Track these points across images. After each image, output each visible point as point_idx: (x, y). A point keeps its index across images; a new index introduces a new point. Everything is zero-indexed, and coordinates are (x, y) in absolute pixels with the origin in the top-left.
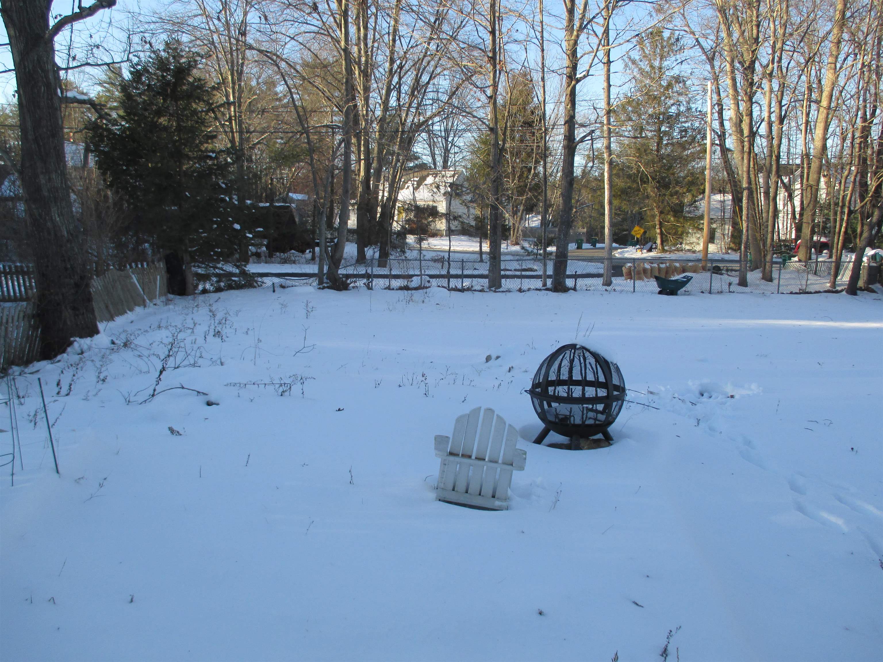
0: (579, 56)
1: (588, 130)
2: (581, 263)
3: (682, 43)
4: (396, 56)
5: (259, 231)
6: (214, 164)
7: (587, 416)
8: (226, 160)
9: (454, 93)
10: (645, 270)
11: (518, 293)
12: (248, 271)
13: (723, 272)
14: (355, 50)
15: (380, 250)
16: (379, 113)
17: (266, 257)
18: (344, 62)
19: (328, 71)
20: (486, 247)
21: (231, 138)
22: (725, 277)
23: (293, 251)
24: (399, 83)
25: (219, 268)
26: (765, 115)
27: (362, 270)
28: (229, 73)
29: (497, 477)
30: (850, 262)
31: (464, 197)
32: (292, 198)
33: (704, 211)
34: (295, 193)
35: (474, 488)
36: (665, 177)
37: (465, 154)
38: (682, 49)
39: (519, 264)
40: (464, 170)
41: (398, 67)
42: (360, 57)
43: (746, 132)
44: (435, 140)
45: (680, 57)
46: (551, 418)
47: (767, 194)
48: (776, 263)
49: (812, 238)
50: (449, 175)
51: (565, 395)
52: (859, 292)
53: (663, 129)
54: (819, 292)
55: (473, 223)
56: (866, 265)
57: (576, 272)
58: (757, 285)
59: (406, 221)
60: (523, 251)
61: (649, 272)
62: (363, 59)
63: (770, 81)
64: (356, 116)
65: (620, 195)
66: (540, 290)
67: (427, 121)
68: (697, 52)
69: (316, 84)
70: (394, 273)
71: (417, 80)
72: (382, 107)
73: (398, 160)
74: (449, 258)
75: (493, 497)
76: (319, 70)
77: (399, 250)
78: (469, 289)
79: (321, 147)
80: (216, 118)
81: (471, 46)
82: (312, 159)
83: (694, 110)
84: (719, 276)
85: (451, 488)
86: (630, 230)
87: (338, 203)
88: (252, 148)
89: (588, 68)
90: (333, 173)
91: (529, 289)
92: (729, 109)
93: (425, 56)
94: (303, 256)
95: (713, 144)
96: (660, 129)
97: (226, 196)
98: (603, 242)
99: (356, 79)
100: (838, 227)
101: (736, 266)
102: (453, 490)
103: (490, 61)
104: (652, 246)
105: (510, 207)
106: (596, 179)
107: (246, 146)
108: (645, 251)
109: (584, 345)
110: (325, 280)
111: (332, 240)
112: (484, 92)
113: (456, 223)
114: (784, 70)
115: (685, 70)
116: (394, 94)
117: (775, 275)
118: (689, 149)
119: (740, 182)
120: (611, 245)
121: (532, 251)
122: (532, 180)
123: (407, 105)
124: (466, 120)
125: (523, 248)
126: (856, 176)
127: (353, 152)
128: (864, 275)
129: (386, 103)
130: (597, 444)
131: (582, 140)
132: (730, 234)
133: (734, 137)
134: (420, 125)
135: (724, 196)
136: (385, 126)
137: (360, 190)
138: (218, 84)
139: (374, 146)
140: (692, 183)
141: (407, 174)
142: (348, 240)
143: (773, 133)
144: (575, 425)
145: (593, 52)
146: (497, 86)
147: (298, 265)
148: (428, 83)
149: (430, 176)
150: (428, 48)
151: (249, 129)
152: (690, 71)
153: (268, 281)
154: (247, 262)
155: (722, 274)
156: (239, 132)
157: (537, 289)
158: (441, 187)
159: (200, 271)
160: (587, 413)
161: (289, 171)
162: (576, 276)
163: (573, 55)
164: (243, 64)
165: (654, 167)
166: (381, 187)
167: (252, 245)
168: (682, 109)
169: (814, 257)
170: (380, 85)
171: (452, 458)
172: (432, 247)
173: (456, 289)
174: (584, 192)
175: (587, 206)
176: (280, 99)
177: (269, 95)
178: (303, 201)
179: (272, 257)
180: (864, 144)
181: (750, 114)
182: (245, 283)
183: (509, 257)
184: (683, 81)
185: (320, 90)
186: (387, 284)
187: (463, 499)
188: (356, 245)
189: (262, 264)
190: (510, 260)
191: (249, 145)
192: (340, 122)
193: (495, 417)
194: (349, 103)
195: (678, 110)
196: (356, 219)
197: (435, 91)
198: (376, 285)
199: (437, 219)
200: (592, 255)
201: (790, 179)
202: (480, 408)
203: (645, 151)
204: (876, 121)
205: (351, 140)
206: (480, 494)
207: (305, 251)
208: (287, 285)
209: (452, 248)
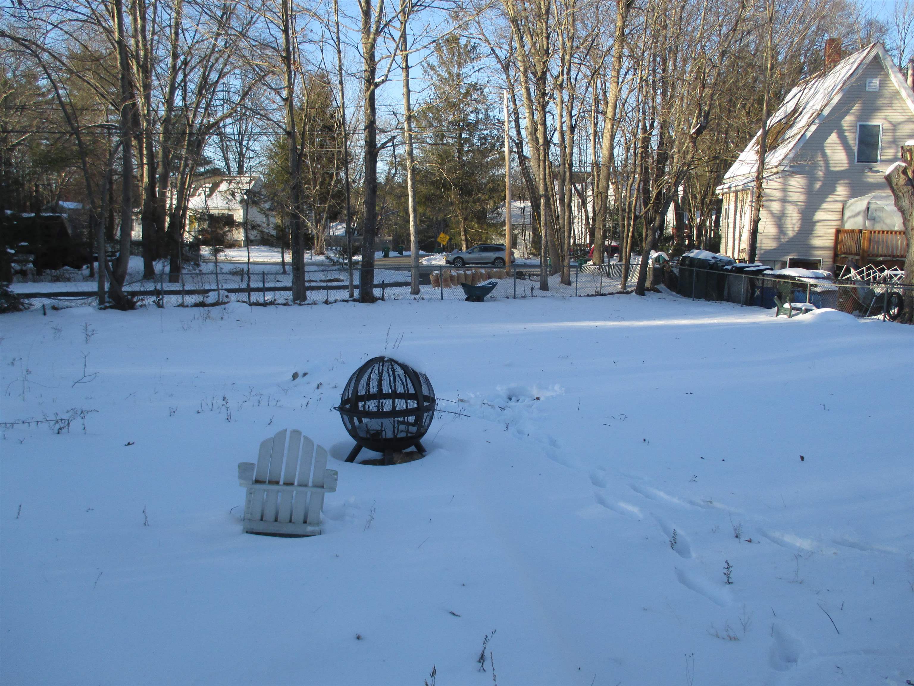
0: (377, 59)
1: (389, 136)
2: (388, 272)
3: (478, 51)
4: (179, 50)
5: (23, 246)
7: (398, 429)
9: (246, 93)
10: (452, 278)
11: (325, 305)
12: (11, 292)
13: (526, 277)
14: (131, 42)
15: (171, 264)
16: (162, 112)
17: (33, 275)
18: (118, 56)
19: (101, 64)
20: (288, 258)
22: (528, 281)
23: (67, 267)
24: (184, 80)
26: (558, 124)
27: (150, 286)
29: (308, 501)
30: (637, 264)
31: (263, 205)
32: (63, 207)
33: (505, 218)
34: (66, 201)
35: (284, 515)
36: (467, 184)
37: (261, 159)
38: (478, 57)
39: (324, 275)
40: (261, 176)
41: (183, 63)
42: (137, 51)
43: (541, 141)
44: (228, 143)
45: (477, 64)
46: (362, 434)
47: (562, 200)
48: (574, 267)
49: (604, 242)
50: (244, 182)
51: (376, 409)
52: (646, 292)
53: (463, 136)
54: (612, 294)
55: (273, 233)
56: (651, 266)
57: (383, 281)
58: (558, 289)
59: (199, 231)
60: (328, 260)
61: (456, 279)
62: (142, 53)
63: (561, 92)
64: (136, 115)
65: (424, 202)
66: (347, 301)
67: (217, 123)
68: (492, 61)
69: (87, 79)
70: (187, 288)
71: (205, 78)
72: (166, 107)
73: (186, 165)
74: (248, 271)
75: (305, 522)
76: (89, 63)
77: (192, 263)
78: (272, 303)
79: (95, 149)
81: (263, 44)
82: (84, 163)
83: (492, 118)
84: (522, 281)
85: (259, 518)
86: (436, 237)
87: (119, 212)
88: (12, 149)
89: (386, 73)
90: (111, 179)
91: (336, 301)
92: (525, 118)
93: (212, 53)
94: (80, 272)
95: (511, 152)
96: (460, 136)
98: (409, 250)
99: (134, 75)
100: (626, 231)
101: (537, 271)
102: (262, 520)
103: (283, 60)
105: (312, 215)
106: (399, 186)
107: (3, 148)
109: (391, 357)
110: (107, 299)
111: (113, 254)
112: (279, 93)
113: (255, 232)
114: (573, 82)
115: (482, 78)
116: (178, 93)
117: (573, 279)
118: (489, 156)
119: (537, 189)
120: (417, 253)
121: (337, 261)
122: (335, 186)
123: (194, 105)
124: (260, 123)
125: (328, 258)
126: (639, 184)
127: (134, 155)
128: (650, 275)
129: (170, 102)
130: (410, 457)
131: (383, 146)
132: (531, 240)
133: (530, 145)
134: (210, 126)
135: (523, 202)
136: (171, 127)
137: (144, 197)
139: (158, 149)
140: (493, 190)
141: (198, 180)
142: (132, 254)
143: (566, 142)
144: (386, 440)
145: (390, 56)
146: (293, 88)
147: (74, 283)
148: (217, 82)
149: (225, 182)
150: (215, 45)
151: (6, 128)
152: (486, 80)
153: (37, 303)
154: (10, 281)
155: (525, 279)
157: (344, 301)
158: (236, 194)
160: (398, 426)
161: (58, 176)
162: (383, 286)
163: (371, 59)
165: (456, 174)
166: (168, 194)
167: (15, 261)
168: (481, 116)
169: (606, 260)
170: (162, 82)
171: (258, 486)
172: (229, 258)
173: (258, 304)
174: (388, 199)
175: (392, 213)
176: (43, 95)
177: (30, 89)
178: (76, 210)
179: (41, 275)
180: (645, 154)
181: (544, 124)
182: (8, 306)
183: (313, 268)
184: (481, 89)
185: (92, 86)
186: (180, 301)
187: (272, 529)
188: (142, 259)
189: (29, 283)
190: (315, 271)
191: (6, 146)
192: (117, 122)
193: (302, 439)
194: (125, 101)
195: (477, 117)
196: (141, 230)
197: (226, 91)
198: (167, 303)
199: (234, 229)
200: (399, 263)
201: (582, 186)
202: (286, 430)
203: (447, 157)
204: (654, 132)
205: (131, 141)
206: (290, 521)
207: (82, 267)
208: (60, 307)
209: (251, 260)
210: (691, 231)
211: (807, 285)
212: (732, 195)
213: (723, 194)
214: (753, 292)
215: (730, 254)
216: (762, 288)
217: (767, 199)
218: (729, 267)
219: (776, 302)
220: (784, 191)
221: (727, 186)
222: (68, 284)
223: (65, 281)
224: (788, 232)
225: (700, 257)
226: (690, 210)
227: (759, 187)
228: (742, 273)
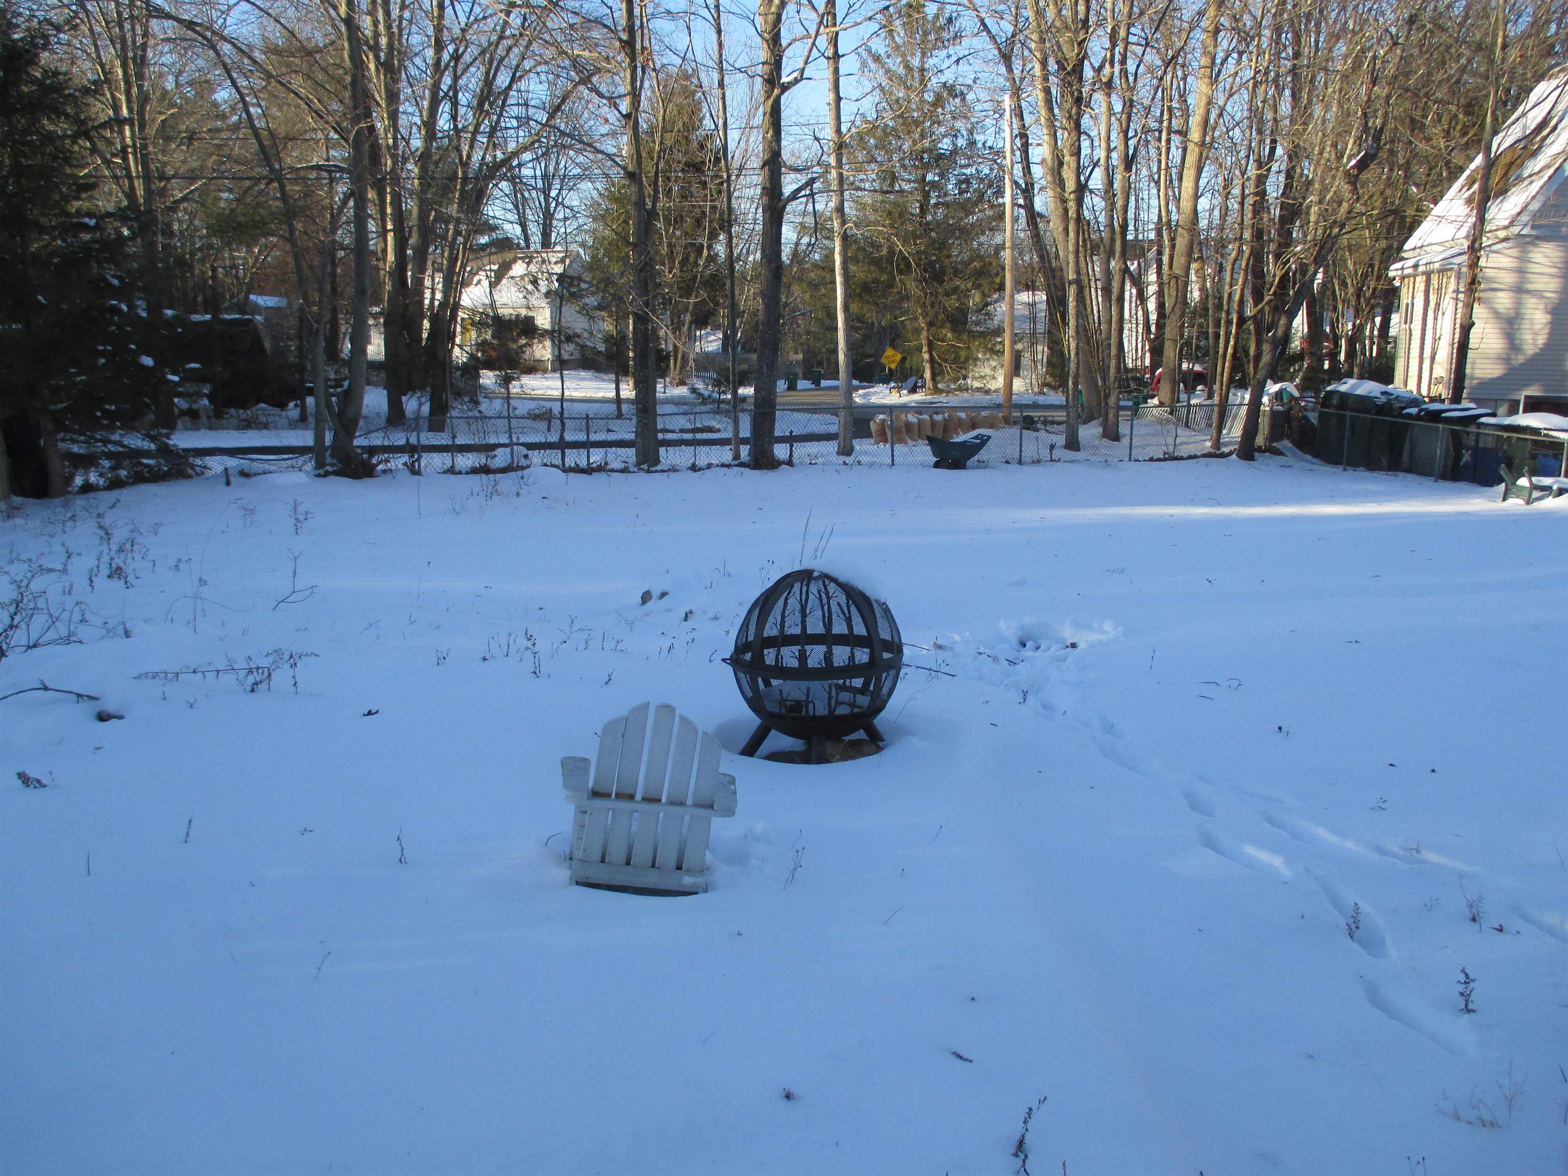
0: (784, 43)
1: (803, 179)
2: (796, 415)
3: (958, 25)
4: (446, 36)
5: (192, 369)
6: (93, 241)
7: (836, 700)
8: (118, 231)
9: (558, 108)
10: (908, 426)
11: (691, 473)
12: (174, 445)
13: (1039, 426)
14: (366, 23)
15: (432, 401)
16: (417, 143)
17: (209, 417)
18: (346, 45)
19: (317, 62)
20: (628, 391)
21: (127, 190)
22: (1042, 434)
23: (263, 405)
24: (454, 87)
25: (115, 443)
26: (1100, 154)
27: (398, 438)
28: (118, 63)
29: (685, 830)
30: (1241, 405)
31: (587, 300)
32: (256, 305)
33: (1002, 322)
34: (261, 294)
35: (642, 854)
36: (934, 262)
37: (581, 221)
38: (958, 37)
39: (689, 421)
40: (582, 252)
41: (452, 57)
42: (377, 35)
43: (1070, 185)
44: (526, 194)
45: (956, 50)
46: (772, 707)
47: (1107, 290)
48: (1125, 408)
49: (1180, 365)
50: (553, 260)
51: (795, 663)
52: (1257, 455)
53: (929, 177)
54: (1194, 457)
55: (601, 347)
56: (1268, 409)
57: (791, 432)
58: (1096, 448)
59: (477, 344)
60: (694, 395)
61: (916, 428)
62: (384, 41)
63: (1109, 95)
64: (375, 148)
65: (860, 295)
66: (728, 466)
67: (506, 161)
68: (982, 42)
69: (294, 87)
70: (460, 441)
71: (489, 82)
72: (423, 132)
73: (458, 233)
74: (562, 413)
75: (679, 868)
76: (297, 61)
77: (466, 399)
78: (602, 468)
79: (308, 208)
80: (94, 150)
81: (589, 21)
82: (292, 230)
83: (980, 145)
84: (1033, 434)
85: (599, 859)
86: (878, 355)
87: (347, 313)
88: (173, 208)
89: (802, 65)
90: (333, 256)
91: (709, 466)
92: (1039, 145)
93: (501, 38)
94: (284, 414)
95: (1015, 204)
96: (924, 178)
97: (121, 301)
98: (835, 375)
99: (370, 81)
100: (1221, 345)
101: (1061, 415)
102: (603, 861)
103: (623, 48)
104: (916, 382)
105: (667, 317)
106: (816, 266)
107: (159, 205)
108: (905, 392)
109: (825, 571)
110: (329, 460)
111: (338, 383)
112: (616, 106)
113: (570, 347)
114: (1131, 79)
115: (965, 73)
116: (445, 107)
117: (1124, 429)
118: (973, 213)
119: (1062, 270)
120: (849, 383)
121: (710, 396)
122: (705, 267)
123: (471, 128)
124: (581, 159)
125: (694, 390)
126: (1249, 260)
127: (371, 216)
128: (1264, 424)
129: (430, 125)
130: (856, 751)
131: (794, 196)
132: (1045, 360)
133: (1050, 193)
134: (497, 166)
135: (1034, 295)
136: (432, 167)
137: (388, 287)
138: (95, 82)
139: (411, 205)
140: (980, 273)
141: (477, 258)
142: (369, 383)
143: (1115, 186)
144: (815, 719)
145: (808, 36)
146: (640, 95)
147: (275, 432)
148: (509, 87)
149: (520, 262)
150: (506, 23)
151: (164, 172)
152: (972, 77)
153: (216, 464)
154: (172, 427)
155: (1037, 430)
156: (144, 178)
157: (723, 465)
158: (540, 282)
159: (75, 449)
160: (837, 695)
161: (247, 252)
162: (791, 439)
163: (774, 41)
164: (144, 47)
165: (915, 244)
166: (428, 283)
167: (180, 395)
168: (961, 142)
169: (1183, 397)
170: (418, 90)
171: (598, 803)
172: (528, 392)
173: (577, 470)
174: (796, 289)
175: (802, 314)
176: (223, 117)
177: (201, 106)
178: (278, 309)
179: (222, 418)
180: (1260, 206)
181: (1077, 153)
182: (169, 469)
183: (669, 409)
184: (962, 93)
185: (301, 99)
186: (449, 463)
187: (621, 878)
188: (385, 392)
189: (203, 430)
190: (675, 414)
191: (164, 203)
192: (344, 160)
193: (677, 720)
194: (358, 123)
195: (954, 144)
196: (383, 343)
197: (521, 105)
198: (426, 466)
199: (536, 341)
200: (816, 400)
201: (1139, 264)
202: (647, 704)
203: (901, 215)
204: (1275, 167)
205: (367, 193)
206: (653, 866)
207: (287, 405)
208: (252, 471)
209: (567, 393)
210: (1337, 345)
211: (1563, 444)
212: (1420, 281)
213: (1403, 278)
214: (1458, 457)
215: (1412, 386)
216: (1476, 450)
217: (1487, 287)
218: (1413, 411)
219: (1504, 476)
220: (1521, 271)
221: (1411, 263)
222: (265, 432)
223: (260, 429)
224: (1525, 347)
225: (1360, 392)
226: (1335, 308)
227: (1474, 264)
228: (1439, 422)
